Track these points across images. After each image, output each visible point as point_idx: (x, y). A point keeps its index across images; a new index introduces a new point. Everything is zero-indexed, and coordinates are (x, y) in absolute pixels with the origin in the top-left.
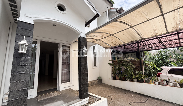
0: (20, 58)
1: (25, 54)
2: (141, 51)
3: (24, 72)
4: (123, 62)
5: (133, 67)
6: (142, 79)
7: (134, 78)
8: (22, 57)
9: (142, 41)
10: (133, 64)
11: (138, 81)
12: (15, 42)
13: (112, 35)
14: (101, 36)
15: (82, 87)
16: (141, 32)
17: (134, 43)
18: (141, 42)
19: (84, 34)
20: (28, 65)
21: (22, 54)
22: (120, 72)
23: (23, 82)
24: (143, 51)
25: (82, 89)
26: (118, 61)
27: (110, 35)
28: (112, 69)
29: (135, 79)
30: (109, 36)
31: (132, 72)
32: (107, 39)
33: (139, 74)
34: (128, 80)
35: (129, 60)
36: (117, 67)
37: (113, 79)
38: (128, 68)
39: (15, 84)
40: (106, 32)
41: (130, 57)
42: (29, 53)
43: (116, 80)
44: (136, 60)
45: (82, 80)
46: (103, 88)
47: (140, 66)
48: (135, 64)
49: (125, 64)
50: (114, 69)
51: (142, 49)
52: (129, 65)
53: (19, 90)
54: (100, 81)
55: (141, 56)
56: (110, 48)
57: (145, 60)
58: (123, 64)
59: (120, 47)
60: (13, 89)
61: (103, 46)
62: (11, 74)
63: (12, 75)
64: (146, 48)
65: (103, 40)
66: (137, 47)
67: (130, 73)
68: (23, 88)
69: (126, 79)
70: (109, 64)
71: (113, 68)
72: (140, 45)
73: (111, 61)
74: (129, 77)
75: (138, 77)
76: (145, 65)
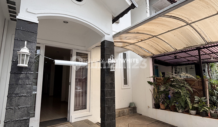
0: (20, 73)
1: (26, 68)
2: (203, 63)
3: (24, 94)
4: (173, 82)
5: (189, 90)
6: (206, 111)
7: (191, 108)
8: (22, 72)
9: (207, 46)
10: (190, 85)
11: (198, 114)
12: (14, 50)
13: (155, 36)
14: (136, 38)
15: (107, 120)
16: (205, 32)
17: (193, 50)
18: (204, 48)
19: (111, 36)
20: (29, 84)
21: (22, 68)
22: (167, 97)
23: (23, 109)
24: (208, 63)
25: (106, 122)
26: (164, 79)
27: (151, 36)
28: (153, 91)
29: (192, 110)
30: (150, 38)
31: (187, 98)
32: (147, 43)
33: (199, 101)
34: (181, 111)
35: (182, 78)
36: (162, 89)
37: (154, 108)
38: (181, 91)
39: (12, 111)
40: (145, 32)
41: (184, 73)
42: (31, 66)
43: (159, 110)
44: (194, 78)
45: (106, 109)
46: (138, 121)
47: (201, 88)
48: (193, 85)
49: (175, 84)
50: (156, 92)
51: (205, 59)
52: (183, 86)
53: (17, 121)
54: (133, 110)
55: (203, 70)
56: (151, 57)
57: (210, 78)
58: (173, 84)
59: (168, 55)
60: (10, 119)
61: (140, 53)
62: (7, 97)
63: (9, 98)
64: (213, 58)
65: (139, 44)
66: (197, 56)
67: (183, 100)
68: (22, 118)
69: (177, 109)
70: (149, 82)
71: (156, 90)
72: (201, 53)
73: (152, 79)
74: (182, 106)
75: (198, 107)
76: (210, 86)
